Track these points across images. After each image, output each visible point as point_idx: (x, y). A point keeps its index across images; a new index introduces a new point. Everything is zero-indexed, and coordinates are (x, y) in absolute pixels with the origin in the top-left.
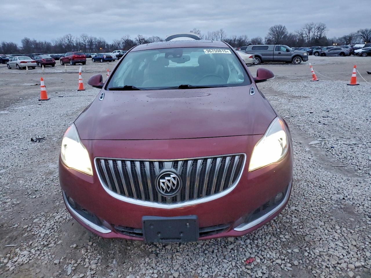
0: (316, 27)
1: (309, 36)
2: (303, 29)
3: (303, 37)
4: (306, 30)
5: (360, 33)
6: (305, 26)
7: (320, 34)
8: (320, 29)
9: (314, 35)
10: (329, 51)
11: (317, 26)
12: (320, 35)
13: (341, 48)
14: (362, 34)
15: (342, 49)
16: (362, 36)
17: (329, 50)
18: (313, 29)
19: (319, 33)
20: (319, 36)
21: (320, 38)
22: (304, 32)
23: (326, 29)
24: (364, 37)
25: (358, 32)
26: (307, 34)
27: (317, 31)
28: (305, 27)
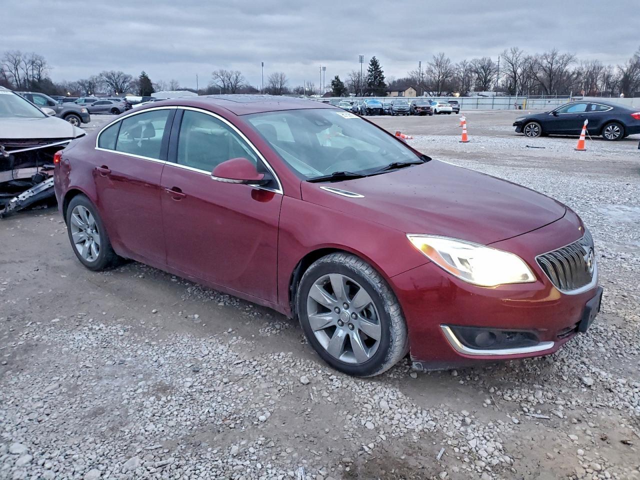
0: (27, 61)
1: (17, 75)
2: (3, 61)
3: (5, 76)
4: (7, 63)
5: (104, 78)
6: (4, 56)
7: (38, 73)
8: (35, 64)
9: (27, 74)
10: (92, 105)
11: (29, 58)
12: (39, 75)
13: (112, 101)
14: (107, 79)
15: (112, 103)
16: (108, 82)
17: (92, 103)
18: (22, 64)
19: (35, 72)
20: (36, 77)
21: (39, 79)
22: (6, 68)
23: (46, 66)
24: (112, 84)
25: (101, 75)
26: (13, 71)
27: (31, 68)
28: (6, 59)
